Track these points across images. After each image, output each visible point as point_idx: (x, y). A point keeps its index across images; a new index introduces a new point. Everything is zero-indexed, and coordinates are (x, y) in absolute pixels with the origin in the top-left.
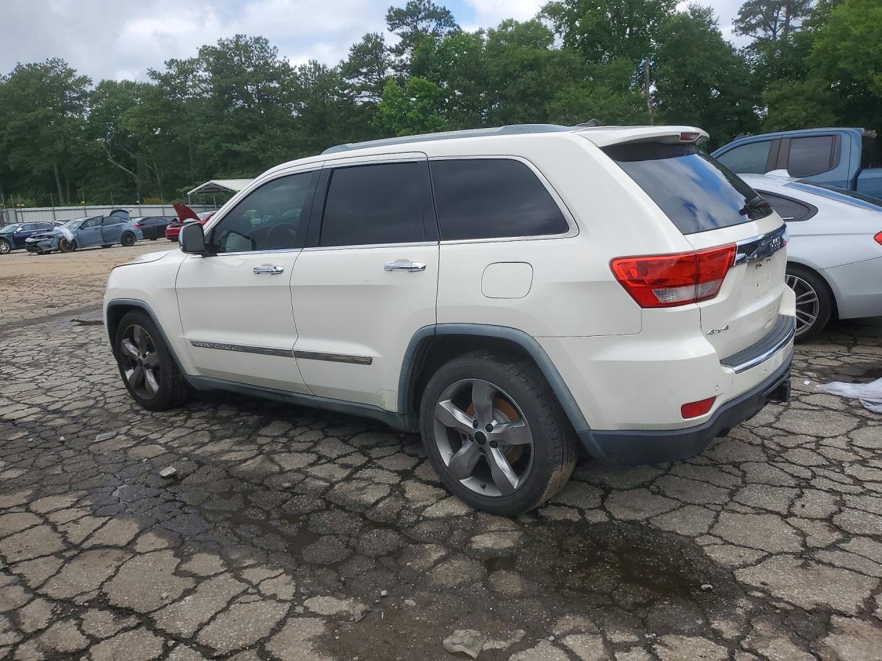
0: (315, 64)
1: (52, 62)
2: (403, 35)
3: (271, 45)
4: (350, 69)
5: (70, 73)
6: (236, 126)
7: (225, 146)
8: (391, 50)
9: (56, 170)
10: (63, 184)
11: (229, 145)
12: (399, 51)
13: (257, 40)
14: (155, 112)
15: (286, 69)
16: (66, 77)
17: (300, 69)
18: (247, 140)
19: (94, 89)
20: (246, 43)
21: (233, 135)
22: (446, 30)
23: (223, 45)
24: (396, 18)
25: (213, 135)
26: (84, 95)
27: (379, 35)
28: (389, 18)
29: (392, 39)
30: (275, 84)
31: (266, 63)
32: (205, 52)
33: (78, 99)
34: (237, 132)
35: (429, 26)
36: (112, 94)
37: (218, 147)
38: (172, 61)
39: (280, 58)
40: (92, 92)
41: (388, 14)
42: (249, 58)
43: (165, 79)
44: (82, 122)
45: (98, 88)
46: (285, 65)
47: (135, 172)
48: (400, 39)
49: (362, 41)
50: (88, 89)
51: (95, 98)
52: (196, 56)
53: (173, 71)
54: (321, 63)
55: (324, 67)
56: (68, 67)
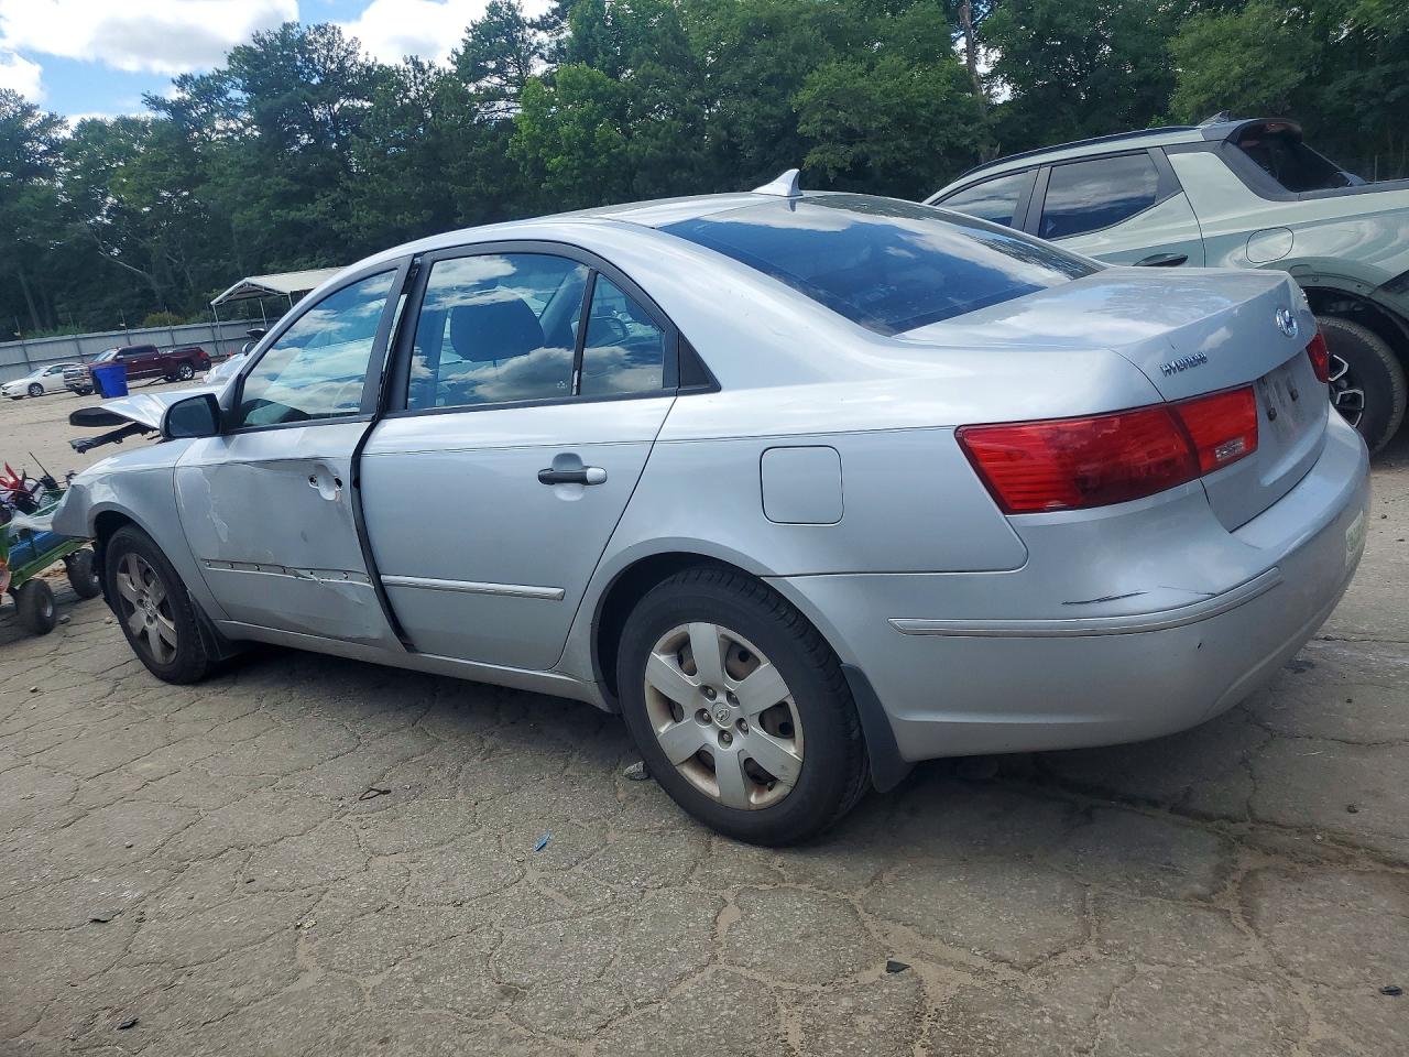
5: (28, 111)
6: (294, 178)
7: (278, 214)
11: (283, 213)
18: (313, 201)
25: (258, 198)
34: (296, 188)
37: (266, 216)
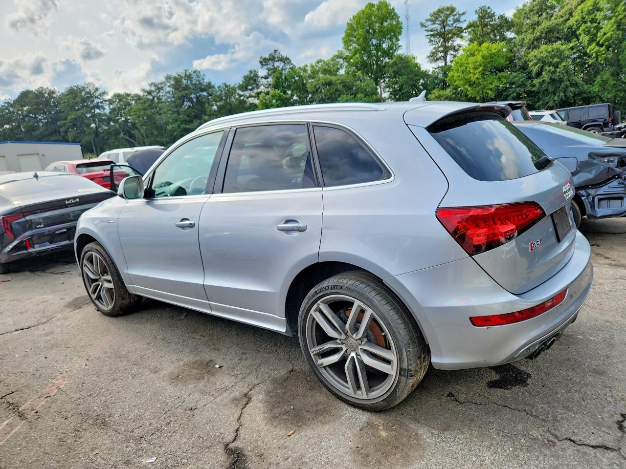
0: (225, 85)
1: (87, 84)
2: (267, 69)
3: (202, 74)
4: (244, 87)
8: (262, 77)
9: (92, 141)
10: (96, 147)
12: (266, 78)
13: (195, 72)
14: (145, 109)
15: (210, 86)
16: (95, 92)
17: (219, 87)
19: (110, 98)
20: (190, 74)
21: (186, 120)
22: (288, 67)
23: (179, 75)
24: (264, 62)
26: (106, 101)
27: (256, 70)
28: (261, 62)
29: (262, 72)
30: (205, 93)
31: (200, 83)
32: (168, 78)
33: (101, 103)
35: (279, 65)
36: (120, 100)
38: (152, 83)
39: (206, 81)
40: (109, 100)
41: (260, 60)
42: (191, 81)
43: (149, 93)
44: (105, 115)
45: (113, 98)
46: (209, 83)
47: (135, 140)
48: (267, 71)
49: (248, 73)
50: (107, 97)
51: (111, 102)
52: (163, 79)
53: (153, 88)
54: (228, 84)
55: (230, 86)
56: (96, 86)
